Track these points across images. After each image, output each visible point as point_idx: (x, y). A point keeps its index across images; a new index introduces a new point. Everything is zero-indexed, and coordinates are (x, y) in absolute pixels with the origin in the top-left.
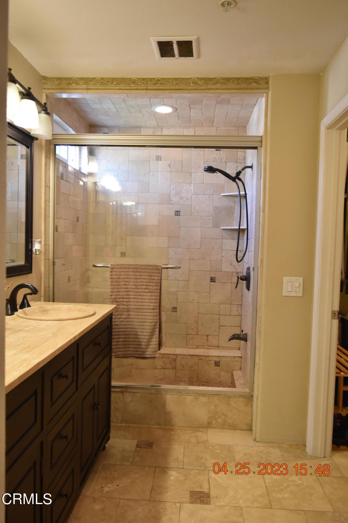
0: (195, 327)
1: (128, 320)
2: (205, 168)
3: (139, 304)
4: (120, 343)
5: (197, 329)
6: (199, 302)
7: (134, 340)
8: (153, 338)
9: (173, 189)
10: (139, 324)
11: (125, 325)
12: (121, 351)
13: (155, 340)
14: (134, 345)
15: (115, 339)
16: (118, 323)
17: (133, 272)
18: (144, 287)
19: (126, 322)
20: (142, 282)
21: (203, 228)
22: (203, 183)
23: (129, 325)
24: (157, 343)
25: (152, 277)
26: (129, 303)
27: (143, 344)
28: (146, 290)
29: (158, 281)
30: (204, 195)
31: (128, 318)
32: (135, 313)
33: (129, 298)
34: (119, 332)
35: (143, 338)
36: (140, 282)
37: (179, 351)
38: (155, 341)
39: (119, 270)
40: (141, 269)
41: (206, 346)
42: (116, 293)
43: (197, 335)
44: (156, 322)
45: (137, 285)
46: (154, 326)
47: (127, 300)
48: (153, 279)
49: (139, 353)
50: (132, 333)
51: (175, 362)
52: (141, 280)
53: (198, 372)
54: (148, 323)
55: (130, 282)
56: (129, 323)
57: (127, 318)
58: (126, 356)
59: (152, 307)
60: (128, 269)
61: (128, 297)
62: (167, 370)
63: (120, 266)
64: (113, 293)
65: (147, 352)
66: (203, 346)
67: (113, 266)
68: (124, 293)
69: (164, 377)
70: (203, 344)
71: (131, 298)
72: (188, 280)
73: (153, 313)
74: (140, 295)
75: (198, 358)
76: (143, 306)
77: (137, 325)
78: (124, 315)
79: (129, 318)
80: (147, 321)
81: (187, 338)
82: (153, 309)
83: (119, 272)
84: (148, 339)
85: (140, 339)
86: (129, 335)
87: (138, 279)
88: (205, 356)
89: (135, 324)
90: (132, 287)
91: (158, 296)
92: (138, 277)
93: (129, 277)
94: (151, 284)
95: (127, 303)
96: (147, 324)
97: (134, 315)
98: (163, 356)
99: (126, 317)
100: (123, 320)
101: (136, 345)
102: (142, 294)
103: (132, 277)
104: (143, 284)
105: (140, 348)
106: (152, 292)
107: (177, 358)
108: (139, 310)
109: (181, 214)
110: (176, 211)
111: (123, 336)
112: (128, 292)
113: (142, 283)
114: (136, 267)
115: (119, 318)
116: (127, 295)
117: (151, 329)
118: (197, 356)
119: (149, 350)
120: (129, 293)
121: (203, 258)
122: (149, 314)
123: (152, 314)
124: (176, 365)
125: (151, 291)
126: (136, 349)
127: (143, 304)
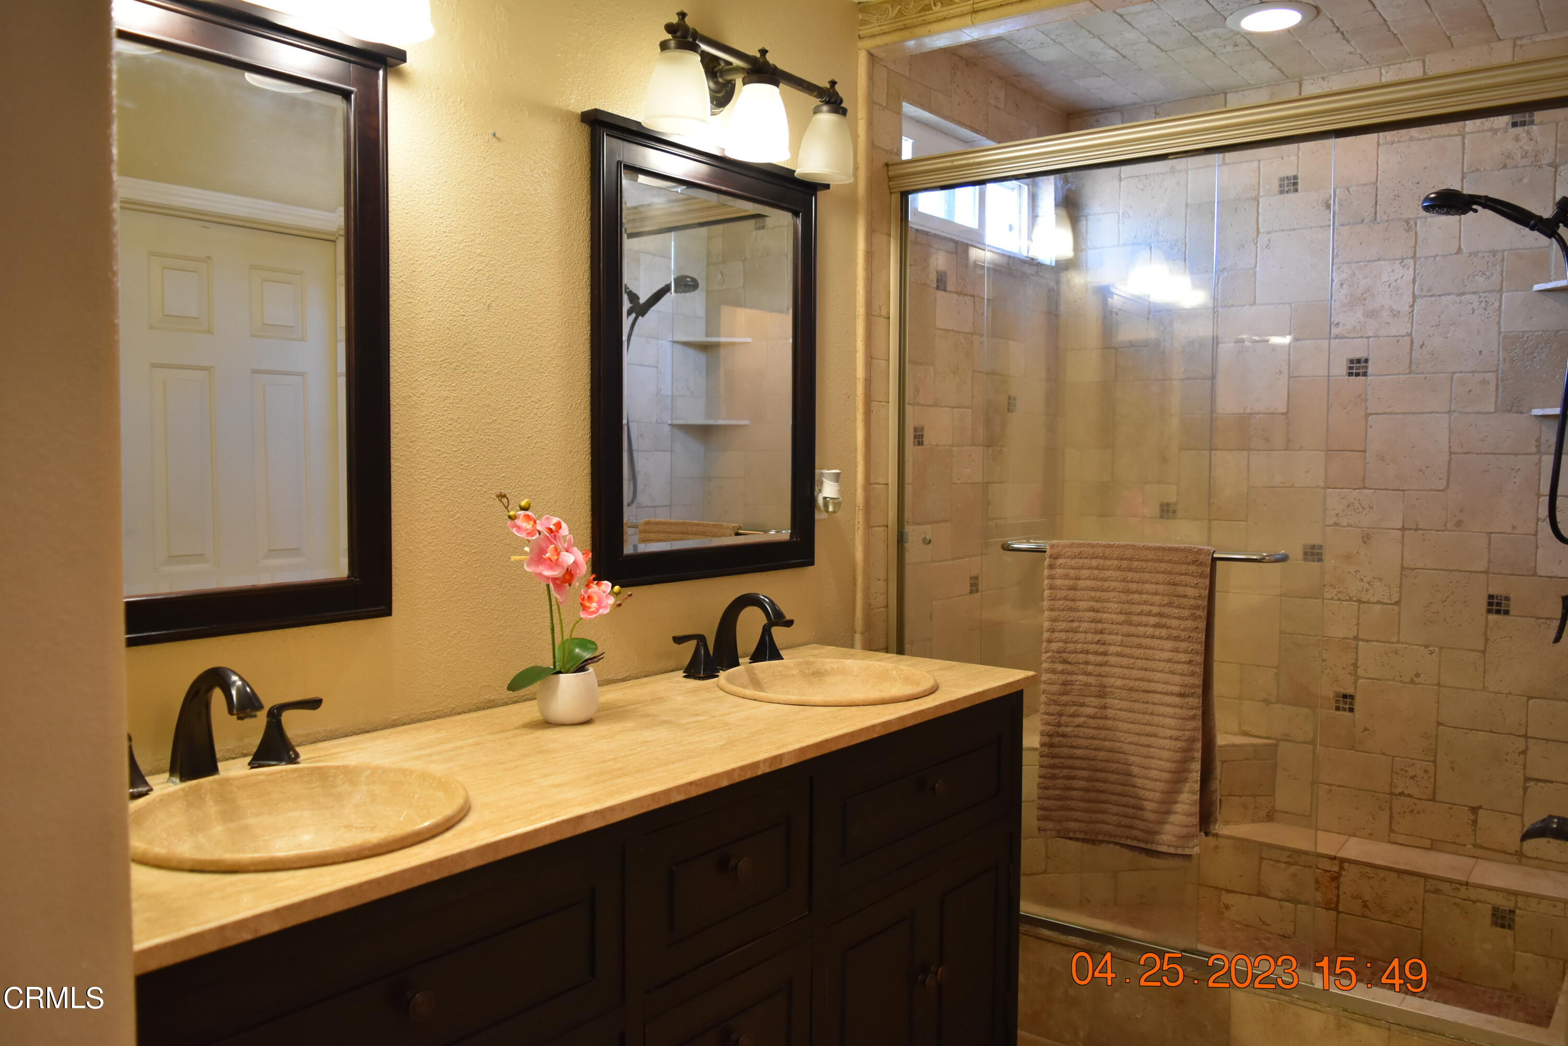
0: (1426, 771)
1: (1101, 722)
2: (1427, 199)
3: (1135, 673)
4: (1074, 793)
5: (1432, 780)
6: (1439, 684)
7: (1119, 788)
8: (1182, 793)
9: (1342, 285)
10: (1136, 739)
11: (1093, 738)
12: (1076, 820)
13: (1188, 797)
14: (1121, 805)
15: (1059, 778)
16: (1069, 729)
17: (1119, 568)
18: (1153, 620)
19: (1095, 728)
20: (1145, 602)
21: (1456, 414)
22: (1459, 251)
23: (1104, 739)
24: (1196, 809)
25: (1180, 589)
26: (1107, 669)
27: (1149, 808)
28: (1157, 632)
29: (1200, 602)
30: (1463, 294)
31: (1100, 718)
32: (1124, 702)
33: (1105, 654)
34: (1071, 757)
35: (1148, 787)
36: (1139, 604)
37: (1354, 849)
38: (1186, 804)
39: (1073, 562)
40: (1142, 560)
41: (1469, 846)
42: (1063, 636)
43: (1433, 799)
44: (1192, 740)
45: (1131, 613)
46: (1184, 751)
47: (1099, 659)
48: (1182, 594)
49: (1135, 832)
50: (1115, 766)
51: (1334, 884)
52: (1145, 597)
53: (1422, 935)
54: (1164, 738)
55: (1108, 601)
56: (1103, 733)
57: (1097, 718)
58: (1093, 837)
59: (1176, 689)
60: (1101, 558)
61: (1102, 649)
62: (1303, 906)
63: (1077, 551)
64: (1056, 635)
65: (1163, 836)
66: (1454, 843)
67: (1056, 550)
68: (1090, 637)
69: (1295, 929)
70: (1458, 836)
71: (1111, 655)
72: (1397, 603)
73: (1181, 707)
74: (1139, 646)
75: (1425, 886)
76: (1150, 681)
77: (1130, 743)
78: (1088, 706)
79: (1106, 718)
80: (1161, 732)
81: (1391, 808)
82: (1182, 695)
83: (1073, 569)
84: (1163, 792)
85: (1138, 787)
86: (1104, 772)
87: (1133, 592)
88: (1451, 881)
89: (1122, 739)
90: (1114, 616)
91: (1197, 653)
92: (1134, 586)
93: (1106, 584)
94: (1176, 611)
95: (1099, 670)
96: (1162, 742)
97: (1121, 710)
98: (1289, 857)
99: (1096, 713)
100: (1084, 723)
101: (1125, 806)
102: (1144, 641)
103: (1114, 584)
104: (1151, 611)
105: (1139, 819)
106: (1177, 639)
107: (1343, 873)
108: (1135, 695)
109: (1370, 371)
110: (1352, 361)
111: (1085, 774)
112: (1101, 632)
113: (1146, 608)
114: (1129, 553)
115: (1073, 715)
116: (1098, 642)
117: (1174, 762)
118: (1420, 876)
119: (1168, 828)
120: (1105, 636)
121: (1459, 523)
122: (1171, 711)
123: (1178, 711)
124: (1338, 896)
125: (1175, 633)
126: (1125, 821)
127: (1148, 675)
